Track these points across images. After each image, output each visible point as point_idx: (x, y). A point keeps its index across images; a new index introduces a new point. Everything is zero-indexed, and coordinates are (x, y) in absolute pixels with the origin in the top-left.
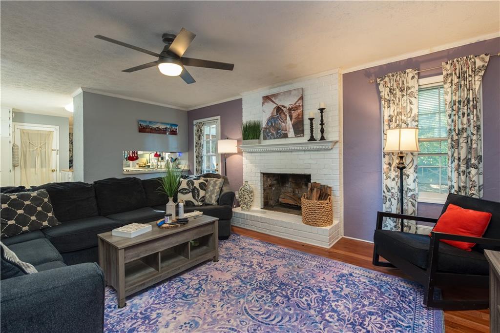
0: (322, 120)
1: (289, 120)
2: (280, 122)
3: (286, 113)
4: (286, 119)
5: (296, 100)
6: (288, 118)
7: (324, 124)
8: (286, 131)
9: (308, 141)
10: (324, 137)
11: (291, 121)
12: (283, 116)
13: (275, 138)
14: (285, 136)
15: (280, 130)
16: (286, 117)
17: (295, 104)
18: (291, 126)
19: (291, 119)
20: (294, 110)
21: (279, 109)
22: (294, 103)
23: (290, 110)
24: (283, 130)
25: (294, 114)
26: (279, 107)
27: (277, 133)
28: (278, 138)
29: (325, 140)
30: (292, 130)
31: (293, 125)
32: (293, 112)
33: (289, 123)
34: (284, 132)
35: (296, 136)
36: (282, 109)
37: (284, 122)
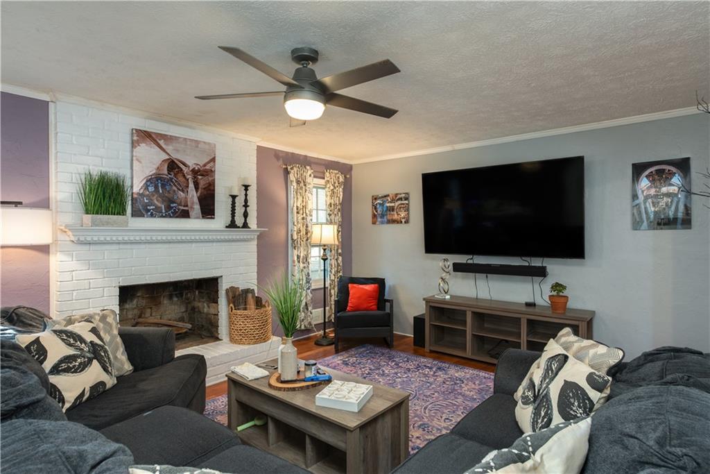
0: (246, 201)
1: (194, 189)
2: (174, 188)
3: (188, 177)
4: (188, 187)
5: (207, 161)
6: (191, 185)
7: (248, 206)
8: (187, 206)
9: (227, 227)
10: (247, 224)
11: (197, 192)
12: (181, 179)
13: (162, 216)
14: (185, 214)
15: (174, 202)
16: (188, 184)
17: (205, 165)
18: (196, 200)
19: (197, 188)
20: (202, 175)
21: (173, 165)
22: (204, 163)
23: (195, 172)
24: (180, 205)
25: (203, 182)
26: (173, 161)
27: (168, 208)
28: (171, 217)
29: (249, 228)
30: (197, 207)
31: (200, 199)
32: (200, 177)
33: (193, 195)
34: (182, 208)
35: (203, 217)
36: (179, 167)
37: (183, 191)
